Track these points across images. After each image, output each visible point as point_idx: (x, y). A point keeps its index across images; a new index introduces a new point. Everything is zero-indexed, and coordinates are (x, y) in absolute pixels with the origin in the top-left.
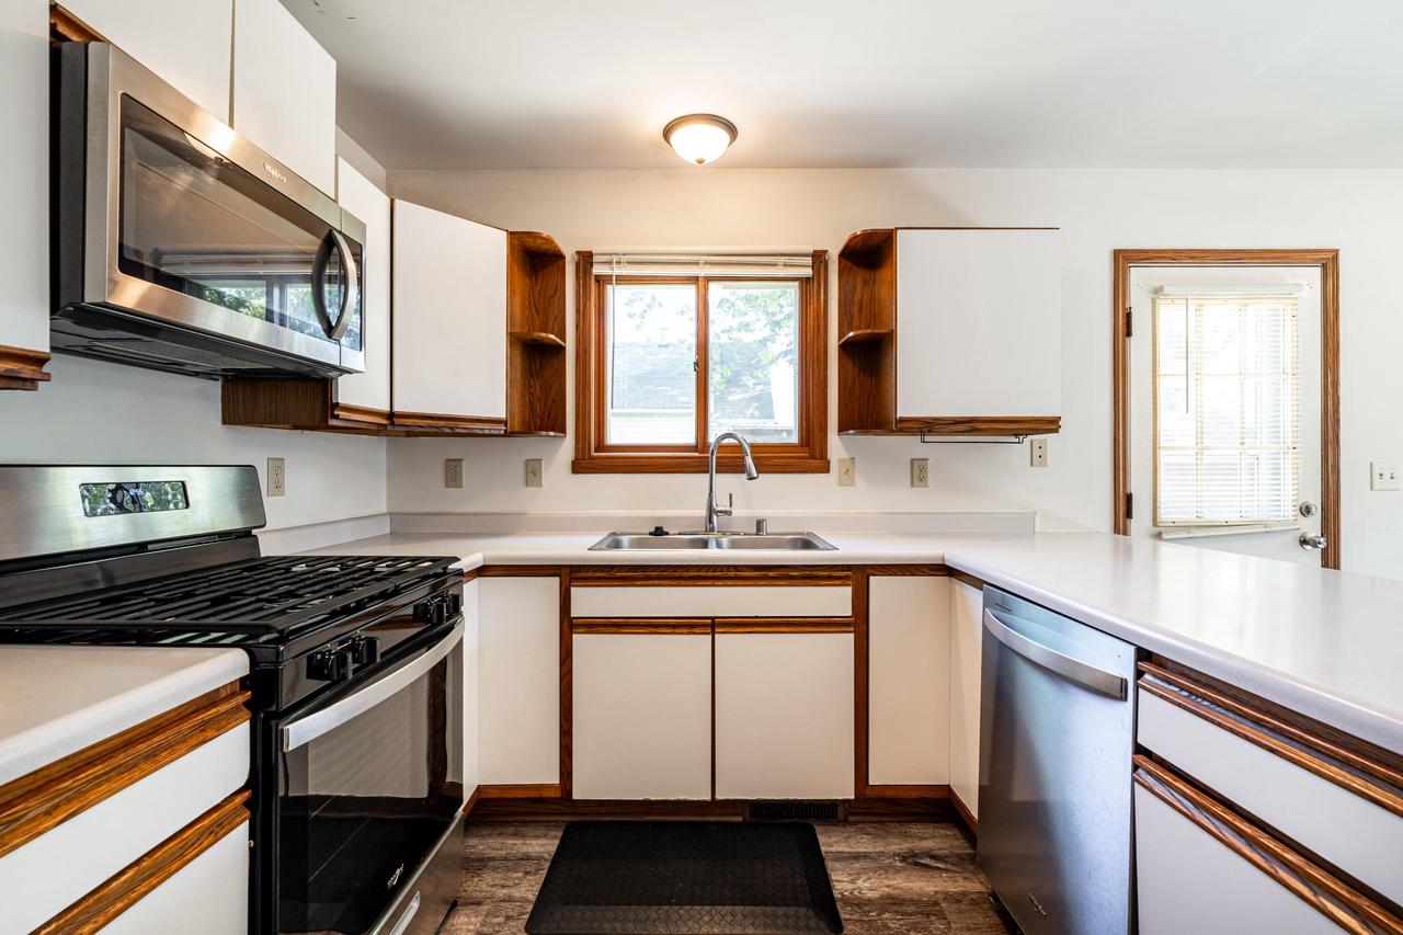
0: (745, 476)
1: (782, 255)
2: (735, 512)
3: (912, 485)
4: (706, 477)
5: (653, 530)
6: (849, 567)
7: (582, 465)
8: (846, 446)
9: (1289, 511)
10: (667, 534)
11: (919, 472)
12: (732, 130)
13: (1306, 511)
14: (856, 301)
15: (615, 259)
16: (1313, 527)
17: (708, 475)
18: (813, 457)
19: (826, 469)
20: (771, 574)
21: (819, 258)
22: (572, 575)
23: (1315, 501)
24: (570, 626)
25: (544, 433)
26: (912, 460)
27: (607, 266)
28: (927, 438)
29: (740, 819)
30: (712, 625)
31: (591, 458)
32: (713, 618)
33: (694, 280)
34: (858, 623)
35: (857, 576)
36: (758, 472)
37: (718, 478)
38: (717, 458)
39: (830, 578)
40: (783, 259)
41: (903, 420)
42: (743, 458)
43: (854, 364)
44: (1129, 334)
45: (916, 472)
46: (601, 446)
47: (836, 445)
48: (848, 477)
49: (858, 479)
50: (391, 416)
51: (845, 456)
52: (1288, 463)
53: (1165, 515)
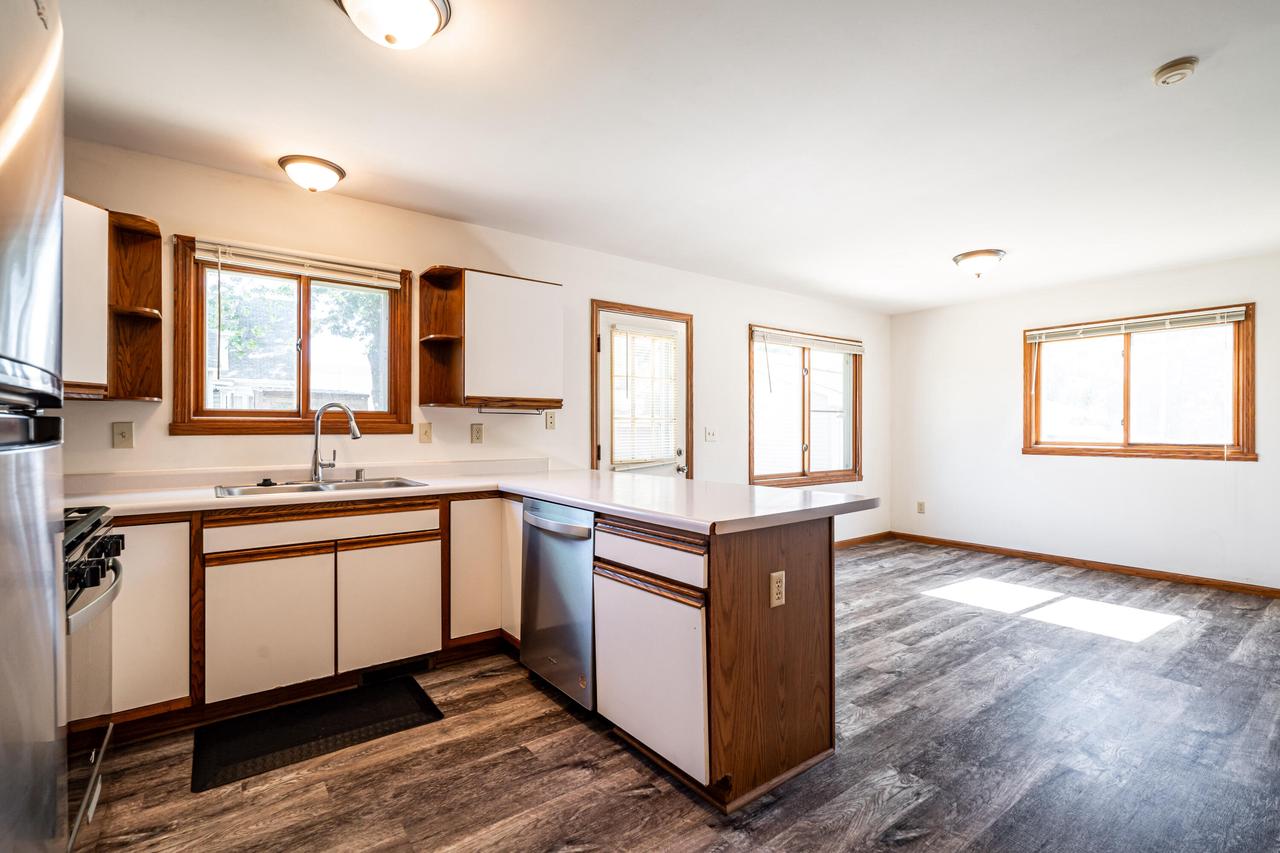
0: (350, 436)
1: (376, 269)
2: (338, 464)
3: (472, 442)
4: (311, 438)
5: (261, 482)
6: (437, 496)
7: (177, 428)
8: (424, 413)
9: (672, 453)
10: (276, 484)
11: (476, 433)
12: (342, 173)
13: (679, 453)
14: (433, 311)
15: (220, 249)
16: (682, 461)
17: (313, 436)
18: (400, 422)
19: (409, 430)
20: (381, 505)
21: (405, 275)
23: (684, 449)
24: (199, 561)
25: (147, 399)
26: (472, 425)
27: (211, 254)
28: (483, 410)
29: (356, 686)
30: (334, 546)
31: (190, 420)
32: (336, 541)
33: (298, 277)
34: (444, 534)
35: (443, 502)
36: (362, 433)
37: (321, 438)
38: (322, 422)
39: (424, 504)
40: (377, 273)
41: (468, 398)
42: (348, 422)
43: (431, 356)
44: (599, 350)
45: (475, 432)
46: (200, 411)
47: (417, 414)
48: (426, 437)
49: (434, 439)
51: (424, 421)
52: (672, 428)
53: (617, 458)
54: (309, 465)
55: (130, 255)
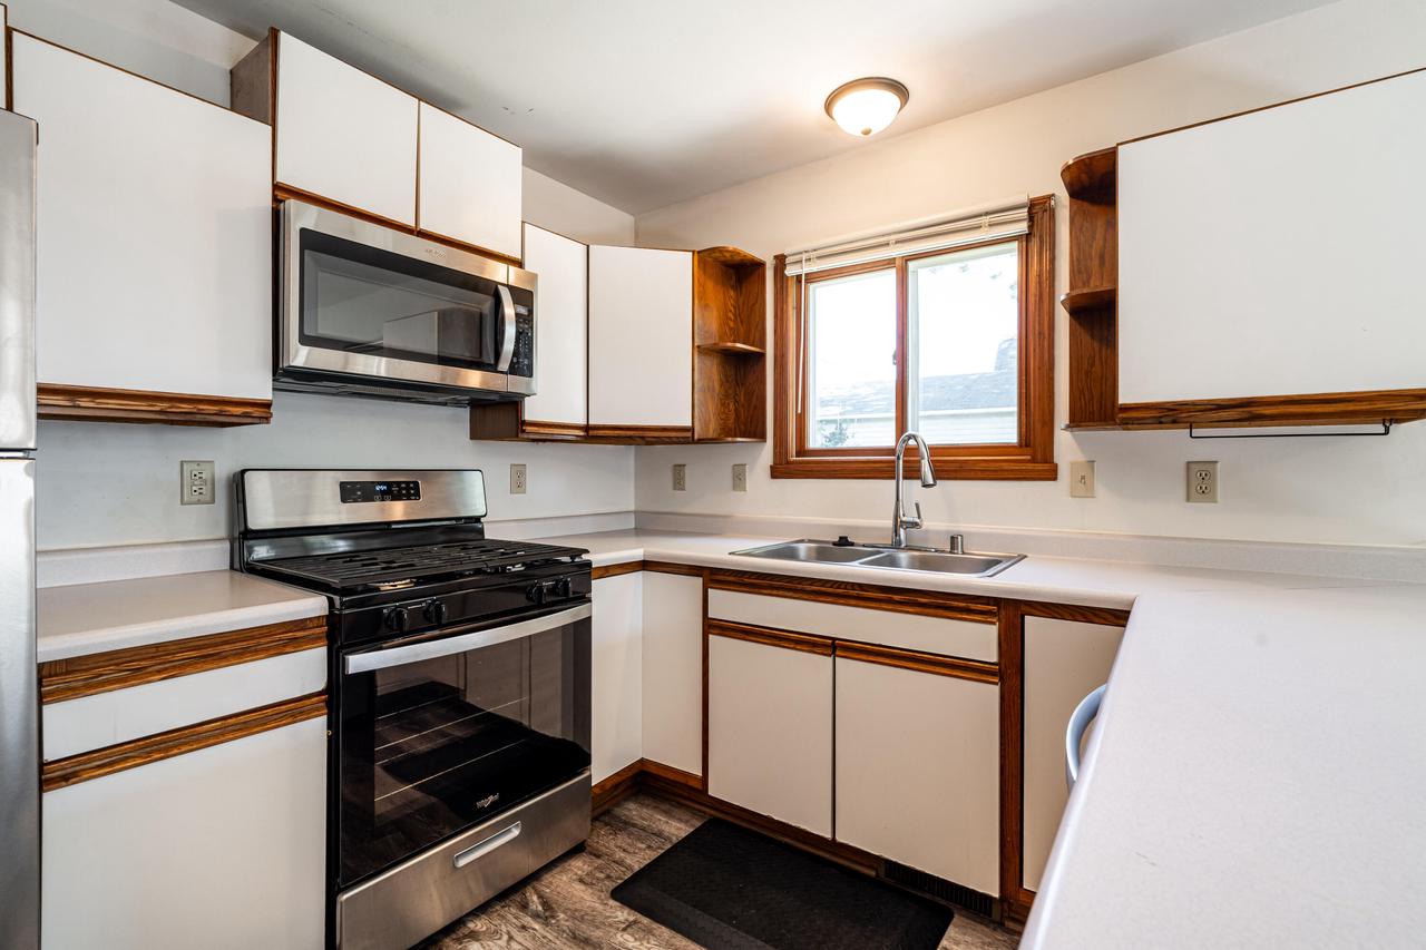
1: (987, 214)
3: (1188, 499)
4: (893, 483)
5: (837, 540)
6: (996, 601)
7: (781, 470)
8: (1079, 443)
10: (852, 544)
11: (1200, 482)
12: (899, 89)
14: (1094, 253)
15: (804, 257)
17: (894, 482)
18: (1033, 460)
19: (1052, 474)
20: (896, 597)
21: (1039, 211)
22: (715, 577)
25: (730, 439)
26: (1188, 463)
27: (798, 266)
29: (873, 873)
30: (833, 647)
31: (788, 463)
32: (834, 639)
33: (890, 263)
34: (1009, 672)
36: (935, 478)
37: (904, 484)
38: (904, 462)
39: (969, 611)
40: (986, 219)
41: (1127, 408)
43: (1093, 337)
45: (1195, 482)
46: (802, 451)
47: (1067, 445)
49: (1099, 488)
50: (587, 428)
51: (1080, 457)
54: (890, 523)
55: (744, 290)
